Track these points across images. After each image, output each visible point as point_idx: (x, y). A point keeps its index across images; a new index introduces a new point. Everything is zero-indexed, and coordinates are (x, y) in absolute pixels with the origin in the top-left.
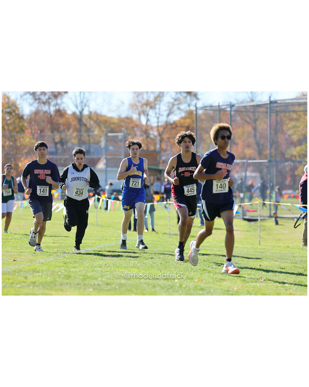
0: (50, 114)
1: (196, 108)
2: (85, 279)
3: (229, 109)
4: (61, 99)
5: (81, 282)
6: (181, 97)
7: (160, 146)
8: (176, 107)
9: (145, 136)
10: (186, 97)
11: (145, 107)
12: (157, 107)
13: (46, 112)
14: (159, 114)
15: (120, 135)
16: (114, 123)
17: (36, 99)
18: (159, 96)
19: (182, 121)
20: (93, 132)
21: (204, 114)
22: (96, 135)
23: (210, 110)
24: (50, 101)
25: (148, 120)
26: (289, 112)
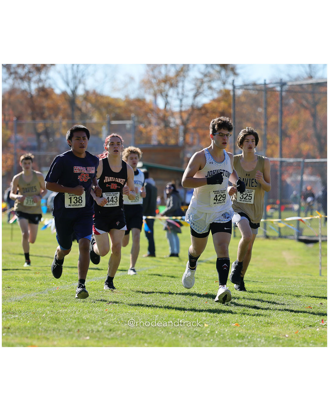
0: (30, 93)
1: (234, 87)
2: (79, 322)
3: (278, 89)
4: (46, 73)
5: (73, 327)
6: (212, 71)
7: (184, 139)
8: (205, 86)
9: (162, 125)
10: (219, 72)
11: (163, 85)
12: (180, 84)
13: (24, 91)
14: (183, 94)
15: (128, 123)
16: (119, 107)
17: (11, 74)
18: (183, 70)
19: (215, 104)
20: (91, 118)
21: (245, 95)
22: (96, 124)
23: (253, 90)
24: (31, 75)
25: (167, 103)
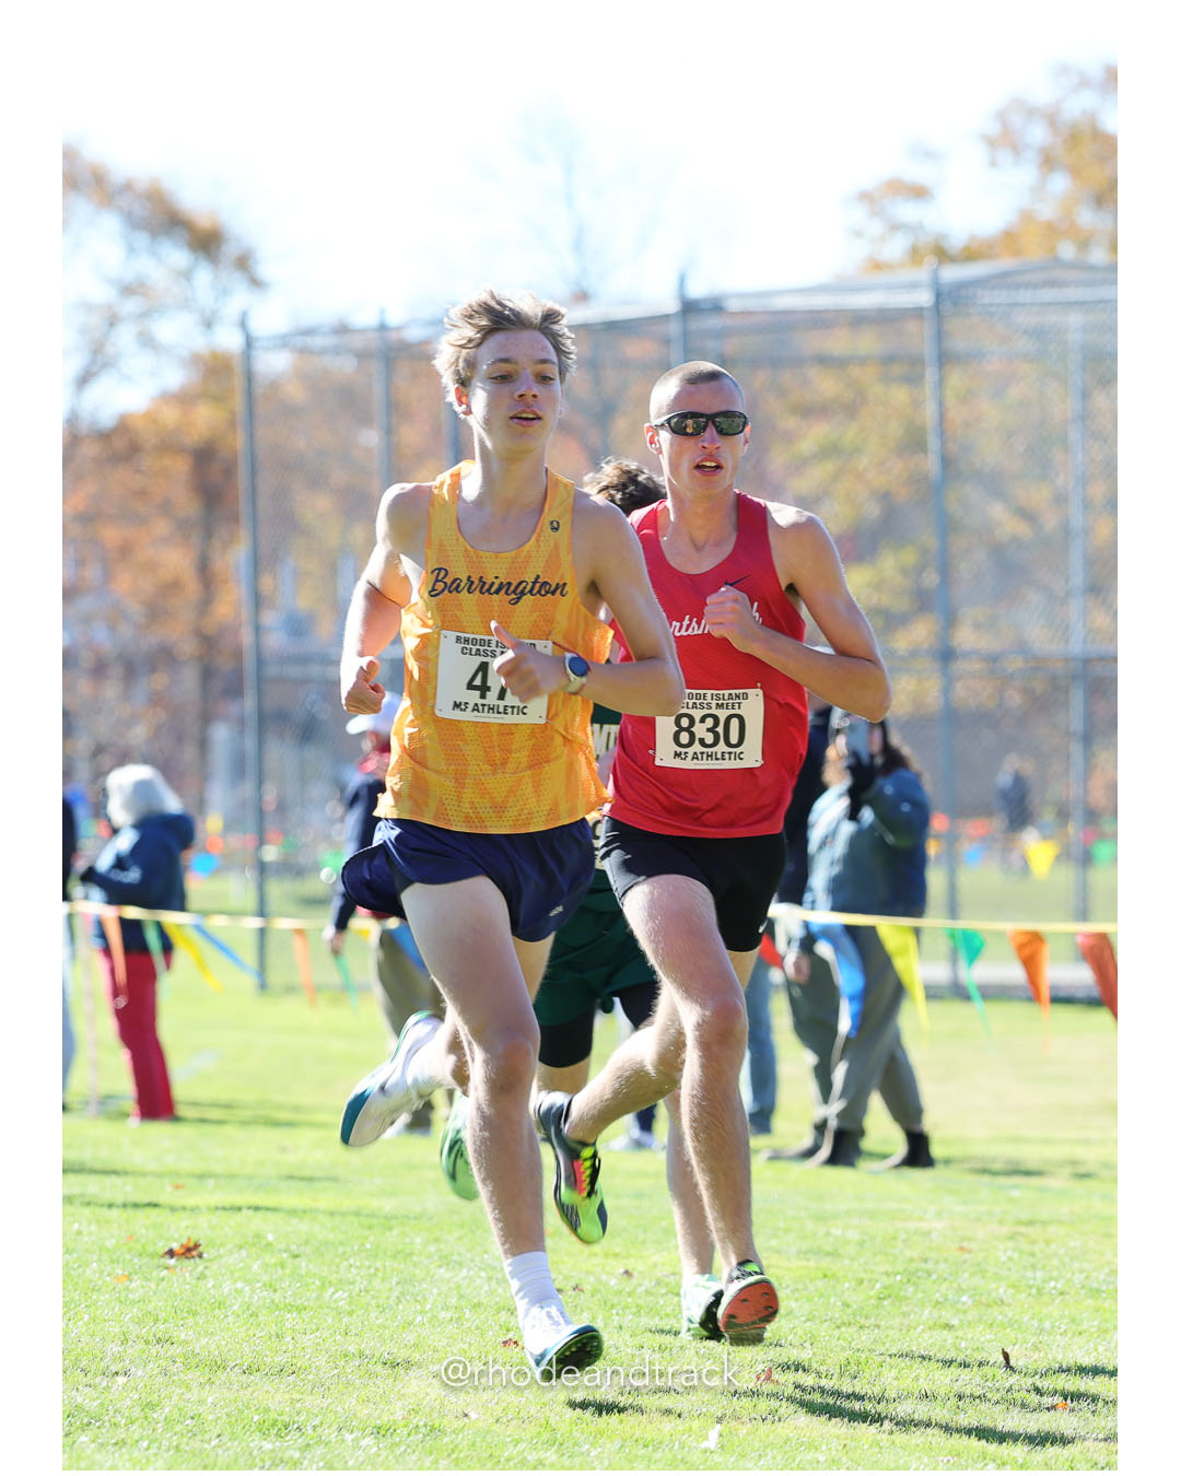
1: (249, 342)
10: (186, 275)
19: (171, 416)
21: (300, 373)
23: (338, 351)
26: (798, 362)
